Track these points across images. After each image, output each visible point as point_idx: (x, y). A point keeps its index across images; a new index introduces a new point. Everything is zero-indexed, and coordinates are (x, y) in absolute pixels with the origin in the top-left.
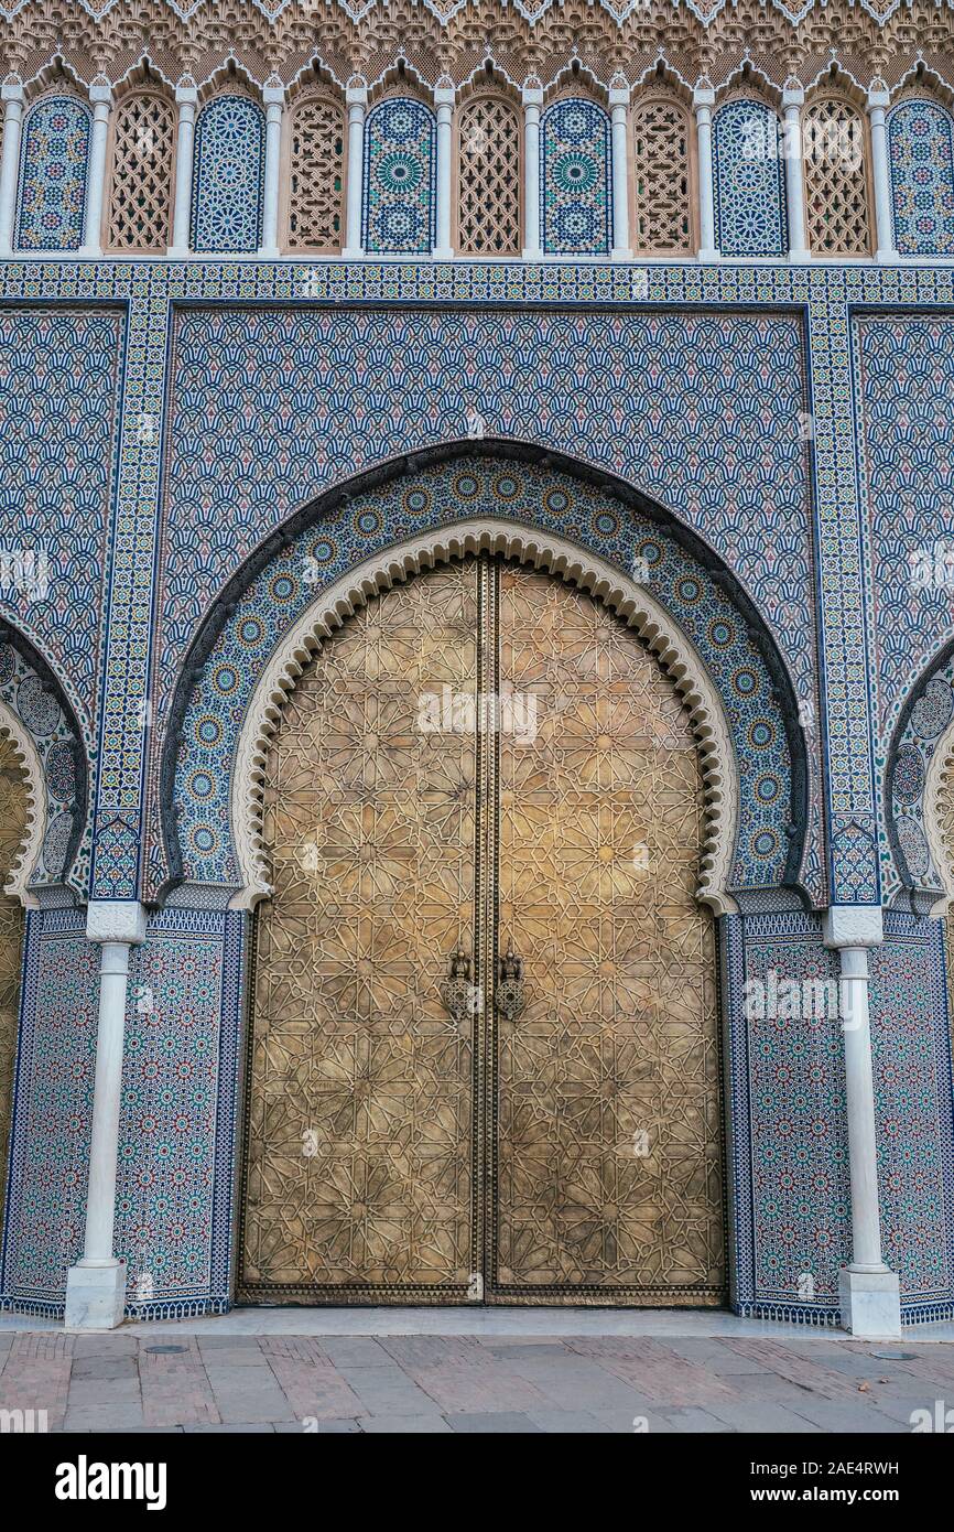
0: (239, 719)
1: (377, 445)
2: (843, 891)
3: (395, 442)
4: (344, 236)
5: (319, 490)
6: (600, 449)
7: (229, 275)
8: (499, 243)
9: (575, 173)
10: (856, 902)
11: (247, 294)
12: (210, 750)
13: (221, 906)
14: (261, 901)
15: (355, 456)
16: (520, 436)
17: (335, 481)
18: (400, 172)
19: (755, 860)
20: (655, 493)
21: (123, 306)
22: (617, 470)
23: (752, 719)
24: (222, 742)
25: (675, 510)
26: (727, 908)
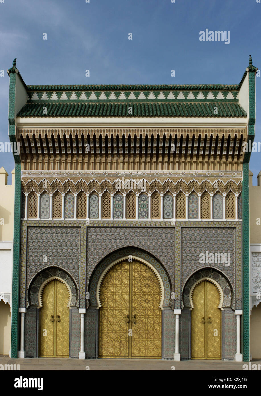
0: (97, 284)
1: (115, 247)
2: (176, 307)
3: (118, 246)
4: (110, 215)
5: (108, 253)
6: (146, 248)
7: (95, 222)
8: (132, 216)
9: (143, 206)
10: (177, 309)
11: (97, 226)
12: (93, 288)
13: (95, 308)
14: (100, 308)
15: (112, 249)
16: (135, 246)
17: (110, 252)
18: (118, 206)
19: (166, 303)
20: (153, 254)
21: (80, 227)
22: (148, 251)
23: (166, 284)
24: (95, 287)
25: (156, 256)
26: (163, 309)
